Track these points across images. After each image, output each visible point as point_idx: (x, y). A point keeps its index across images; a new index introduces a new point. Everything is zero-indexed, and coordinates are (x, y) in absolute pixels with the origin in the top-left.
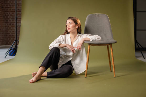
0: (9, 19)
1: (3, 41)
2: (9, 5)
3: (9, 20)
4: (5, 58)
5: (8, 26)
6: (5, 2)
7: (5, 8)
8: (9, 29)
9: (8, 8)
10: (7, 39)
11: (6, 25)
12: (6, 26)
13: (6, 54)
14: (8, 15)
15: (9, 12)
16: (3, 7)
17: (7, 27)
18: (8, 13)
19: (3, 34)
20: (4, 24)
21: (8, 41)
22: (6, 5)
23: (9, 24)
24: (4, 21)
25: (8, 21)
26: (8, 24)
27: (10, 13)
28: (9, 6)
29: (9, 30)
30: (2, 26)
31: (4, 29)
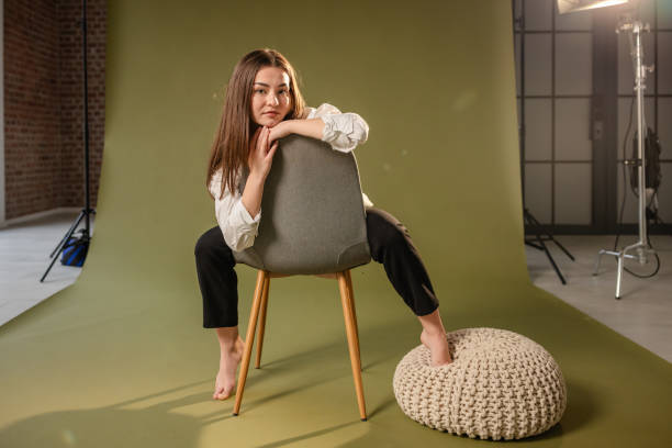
0: (75, 120)
1: (55, 195)
2: (73, 73)
3: (74, 125)
4: (42, 281)
5: (74, 145)
6: (61, 64)
7: (63, 83)
8: (73, 154)
9: (72, 83)
10: (69, 187)
11: (67, 141)
12: (65, 145)
13: (52, 256)
14: (73, 108)
15: (74, 95)
16: (53, 82)
17: (68, 148)
18: (74, 100)
19: (54, 171)
20: (59, 136)
21: (74, 194)
22: (64, 73)
23: (75, 136)
24: (57, 126)
25: (71, 127)
26: (71, 138)
27: (78, 101)
28: (74, 79)
29: (76, 157)
30: (52, 145)
31: (58, 155)
